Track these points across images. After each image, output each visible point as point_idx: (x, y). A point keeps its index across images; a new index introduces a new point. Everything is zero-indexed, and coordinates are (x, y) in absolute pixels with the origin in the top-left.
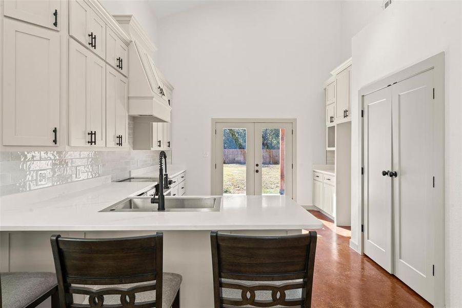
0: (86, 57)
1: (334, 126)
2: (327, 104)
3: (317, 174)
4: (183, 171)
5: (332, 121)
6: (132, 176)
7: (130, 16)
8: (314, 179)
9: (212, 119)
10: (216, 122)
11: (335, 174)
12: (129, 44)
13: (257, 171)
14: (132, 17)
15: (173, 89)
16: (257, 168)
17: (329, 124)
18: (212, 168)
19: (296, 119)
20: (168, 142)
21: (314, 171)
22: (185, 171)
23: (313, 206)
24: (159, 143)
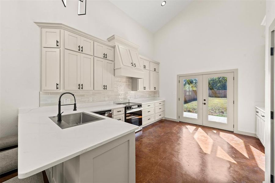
0: (77, 55)
3: (258, 111)
4: (162, 101)
6: (130, 102)
7: (114, 35)
8: (256, 114)
9: (177, 75)
10: (179, 77)
12: (115, 47)
13: (205, 104)
14: (115, 36)
15: (159, 63)
16: (204, 102)
18: (177, 100)
19: (237, 69)
20: (155, 88)
21: (256, 108)
22: (164, 101)
23: (255, 134)
24: (145, 88)
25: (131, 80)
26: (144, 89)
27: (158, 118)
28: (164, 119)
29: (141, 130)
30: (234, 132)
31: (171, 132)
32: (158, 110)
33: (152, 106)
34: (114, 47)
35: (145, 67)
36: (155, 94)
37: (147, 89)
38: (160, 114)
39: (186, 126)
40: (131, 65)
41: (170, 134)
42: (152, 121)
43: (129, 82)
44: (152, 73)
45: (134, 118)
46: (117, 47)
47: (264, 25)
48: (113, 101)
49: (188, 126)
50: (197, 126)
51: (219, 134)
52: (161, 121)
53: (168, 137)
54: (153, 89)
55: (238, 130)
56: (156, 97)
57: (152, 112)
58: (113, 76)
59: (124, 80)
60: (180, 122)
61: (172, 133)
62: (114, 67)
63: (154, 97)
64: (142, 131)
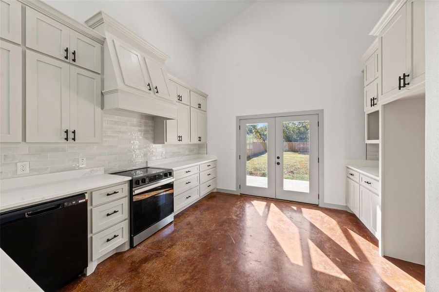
1: (378, 112)
2: (365, 84)
3: (352, 172)
4: (213, 160)
5: (373, 105)
6: (149, 166)
8: (348, 177)
9: (237, 117)
10: (240, 120)
11: (380, 179)
13: (278, 164)
14: (102, 13)
15: (208, 96)
16: (278, 161)
17: (369, 110)
18: (237, 158)
19: (323, 110)
20: (199, 138)
21: (348, 167)
22: (216, 160)
23: (346, 207)
24: (180, 138)
25: (150, 123)
26: (179, 140)
27: (205, 192)
28: (215, 191)
29: (171, 223)
30: (320, 206)
31: (228, 219)
32: (204, 178)
33: (194, 170)
34: (102, 42)
35: (180, 98)
36: (199, 149)
37: (185, 140)
38: (208, 183)
39: (252, 202)
40: (146, 89)
41: (227, 225)
42: (195, 198)
43: (145, 126)
44: (195, 112)
45: (162, 194)
46: (109, 42)
47: (374, 35)
48: (102, 168)
49: (255, 202)
50: (268, 200)
51: (301, 212)
52: (212, 196)
53: (223, 232)
54: (195, 140)
55: (325, 202)
56: (202, 154)
57: (194, 183)
58: (98, 110)
59: (135, 120)
60: (242, 195)
61: (230, 221)
62: (103, 88)
63: (199, 153)
64: (173, 224)
